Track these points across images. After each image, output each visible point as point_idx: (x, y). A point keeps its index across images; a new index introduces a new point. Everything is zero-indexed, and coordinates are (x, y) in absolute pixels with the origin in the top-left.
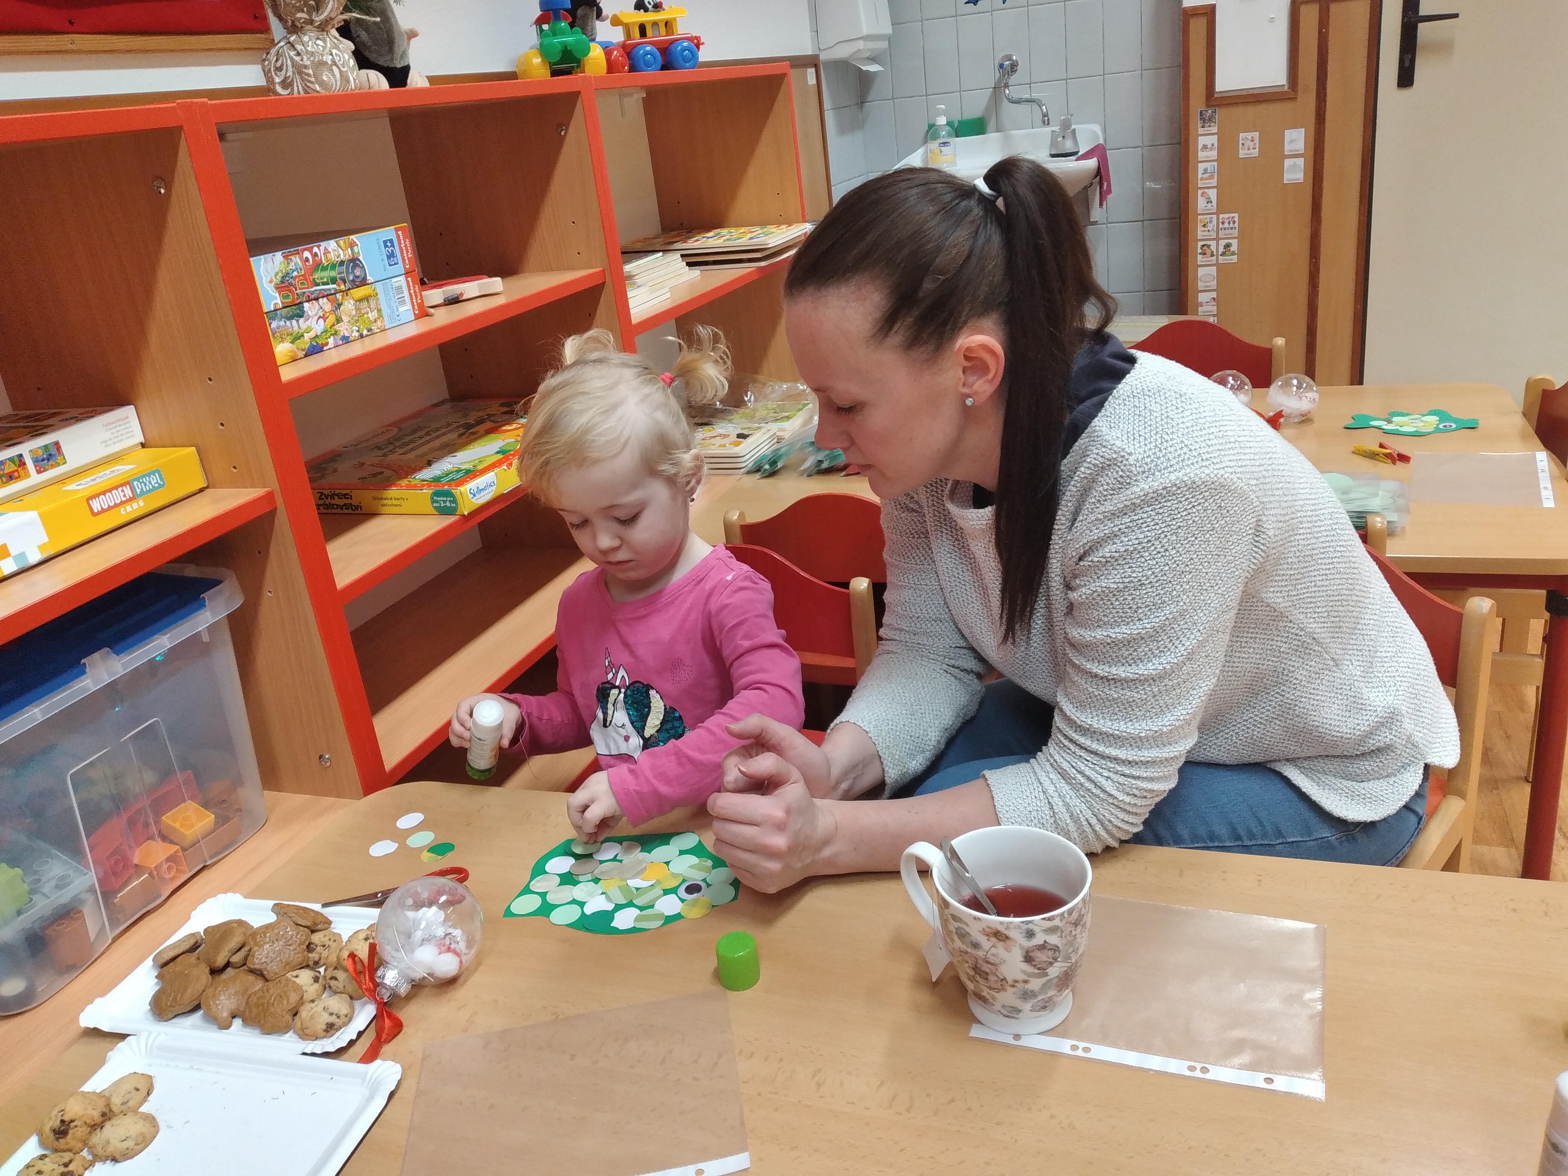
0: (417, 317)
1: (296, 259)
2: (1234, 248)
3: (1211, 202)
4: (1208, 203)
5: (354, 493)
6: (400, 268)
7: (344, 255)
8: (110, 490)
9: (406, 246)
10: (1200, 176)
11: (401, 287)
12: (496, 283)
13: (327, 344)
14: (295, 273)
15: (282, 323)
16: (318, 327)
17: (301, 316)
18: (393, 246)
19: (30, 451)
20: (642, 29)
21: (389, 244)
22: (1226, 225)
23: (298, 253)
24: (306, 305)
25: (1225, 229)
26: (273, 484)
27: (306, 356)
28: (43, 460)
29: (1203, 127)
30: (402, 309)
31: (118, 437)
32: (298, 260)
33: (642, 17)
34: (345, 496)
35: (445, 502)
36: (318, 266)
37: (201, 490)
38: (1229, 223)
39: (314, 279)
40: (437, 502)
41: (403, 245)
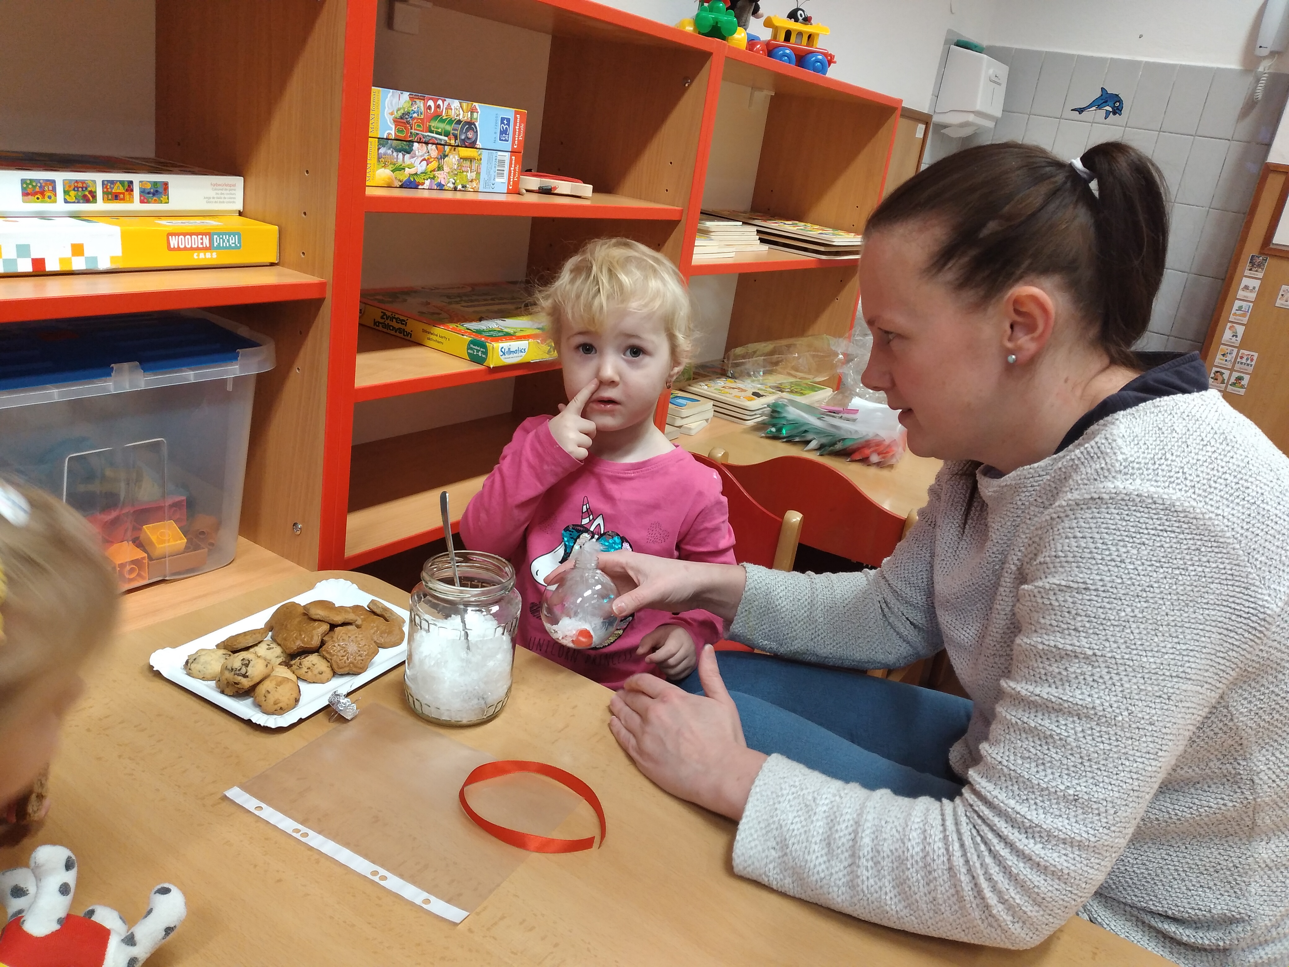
0: (509, 192)
1: (420, 104)
2: (1245, 382)
3: (1236, 336)
4: (1233, 336)
5: (410, 322)
6: (508, 146)
7: (464, 116)
8: (191, 234)
9: (520, 129)
10: (1234, 311)
11: (503, 161)
12: (587, 189)
13: (423, 184)
14: (415, 115)
15: (390, 152)
16: (421, 167)
17: (409, 153)
18: (508, 124)
19: (140, 182)
20: (788, 34)
21: (505, 122)
22: (1244, 361)
23: (424, 100)
24: (416, 145)
25: (1242, 363)
26: (327, 277)
27: (401, 187)
28: (149, 193)
29: (1250, 270)
30: (497, 180)
31: (221, 198)
32: (422, 105)
33: (792, 25)
34: (402, 322)
35: (478, 351)
36: (437, 116)
37: (272, 264)
38: (1247, 359)
39: (430, 126)
40: (471, 349)
41: (517, 127)
